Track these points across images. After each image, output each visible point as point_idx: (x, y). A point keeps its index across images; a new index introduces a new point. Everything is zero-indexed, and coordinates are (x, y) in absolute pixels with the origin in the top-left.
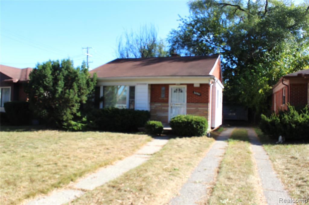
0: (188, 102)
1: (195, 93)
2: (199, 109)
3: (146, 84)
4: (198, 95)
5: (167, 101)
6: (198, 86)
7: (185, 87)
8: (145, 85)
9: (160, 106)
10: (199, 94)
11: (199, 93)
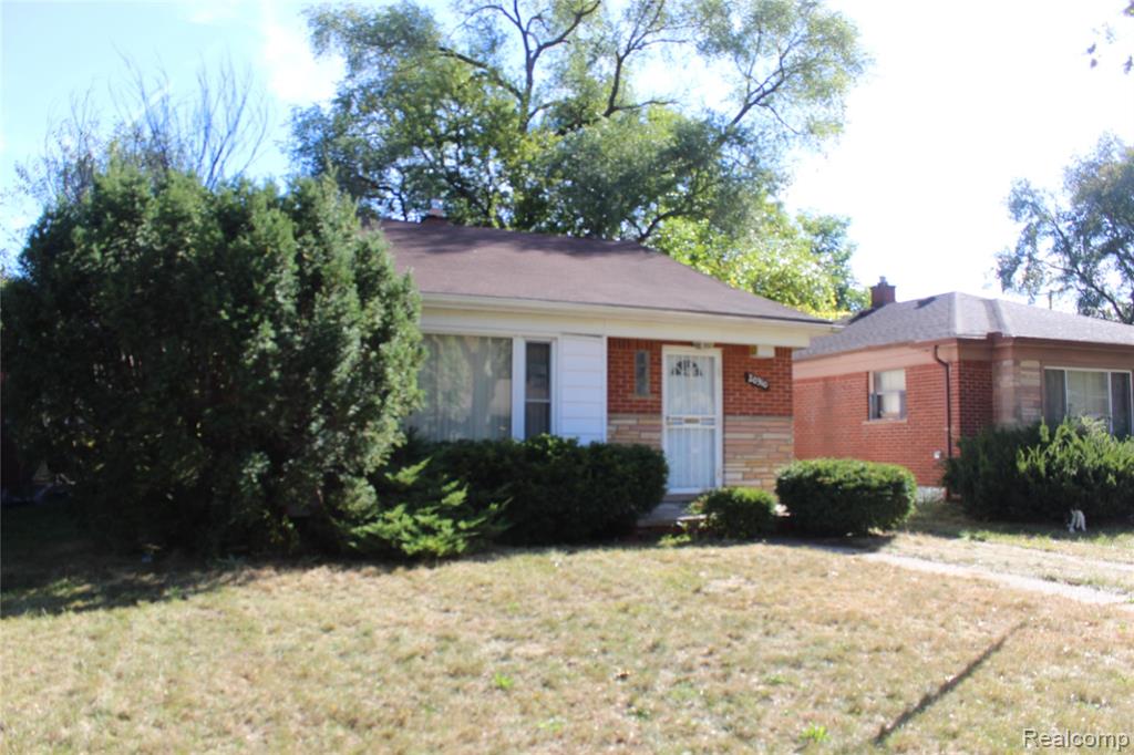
0: (726, 413)
1: (752, 379)
2: (765, 436)
3: (599, 336)
4: (760, 387)
5: (656, 409)
6: (771, 354)
7: (717, 354)
8: (597, 339)
9: (631, 427)
10: (764, 385)
11: (764, 379)
